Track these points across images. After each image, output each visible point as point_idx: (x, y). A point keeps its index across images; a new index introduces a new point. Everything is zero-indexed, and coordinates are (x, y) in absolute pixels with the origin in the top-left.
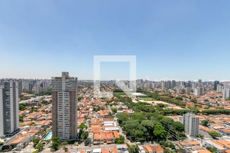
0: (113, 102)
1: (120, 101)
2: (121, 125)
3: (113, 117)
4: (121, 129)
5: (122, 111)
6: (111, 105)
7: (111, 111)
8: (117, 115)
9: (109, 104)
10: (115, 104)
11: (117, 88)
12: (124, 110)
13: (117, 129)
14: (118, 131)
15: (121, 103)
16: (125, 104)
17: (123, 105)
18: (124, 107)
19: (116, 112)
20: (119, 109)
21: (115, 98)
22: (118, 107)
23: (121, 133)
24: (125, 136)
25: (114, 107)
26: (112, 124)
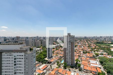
0: (95, 50)
1: (101, 49)
2: (102, 64)
3: (96, 59)
4: (102, 67)
5: (103, 56)
6: (94, 51)
7: (94, 55)
8: (99, 58)
9: (93, 50)
10: (97, 51)
11: (98, 41)
12: (105, 55)
13: (100, 66)
14: (100, 68)
15: (101, 50)
16: (105, 52)
17: (104, 52)
18: (104, 53)
19: (98, 56)
20: (100, 54)
21: (97, 47)
22: (99, 53)
23: (102, 69)
24: (106, 73)
25: (96, 52)
26: (95, 63)
